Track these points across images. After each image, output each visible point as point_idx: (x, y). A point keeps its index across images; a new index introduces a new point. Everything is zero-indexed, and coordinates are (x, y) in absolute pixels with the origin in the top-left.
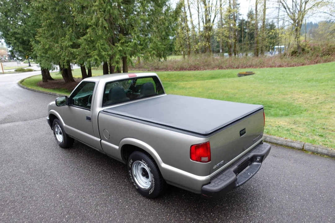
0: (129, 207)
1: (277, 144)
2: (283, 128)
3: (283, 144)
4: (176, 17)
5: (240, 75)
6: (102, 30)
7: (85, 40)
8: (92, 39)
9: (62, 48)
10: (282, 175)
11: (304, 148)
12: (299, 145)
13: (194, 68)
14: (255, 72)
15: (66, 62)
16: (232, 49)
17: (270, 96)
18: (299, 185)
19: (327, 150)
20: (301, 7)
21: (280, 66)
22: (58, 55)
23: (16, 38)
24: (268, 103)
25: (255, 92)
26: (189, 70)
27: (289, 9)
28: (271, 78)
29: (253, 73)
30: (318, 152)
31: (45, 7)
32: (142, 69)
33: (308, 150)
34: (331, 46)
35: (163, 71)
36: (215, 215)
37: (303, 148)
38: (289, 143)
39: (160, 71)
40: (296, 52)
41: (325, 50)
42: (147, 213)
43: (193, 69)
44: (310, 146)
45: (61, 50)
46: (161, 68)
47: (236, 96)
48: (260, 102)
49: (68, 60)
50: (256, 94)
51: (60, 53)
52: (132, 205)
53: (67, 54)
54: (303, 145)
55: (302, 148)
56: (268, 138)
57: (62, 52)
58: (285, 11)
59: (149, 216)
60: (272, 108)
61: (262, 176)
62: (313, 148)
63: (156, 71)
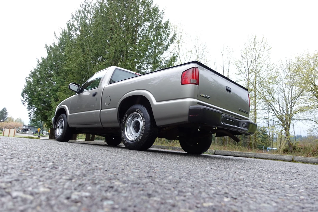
3: (272, 158)
12: (288, 157)
33: (298, 161)
54: (292, 157)
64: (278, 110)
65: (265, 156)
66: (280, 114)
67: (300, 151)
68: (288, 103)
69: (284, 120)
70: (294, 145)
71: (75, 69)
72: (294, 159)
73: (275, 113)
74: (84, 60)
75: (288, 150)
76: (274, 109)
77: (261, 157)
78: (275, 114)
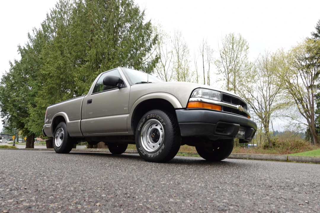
1: (262, 159)
11: (289, 159)
12: (283, 157)
19: (311, 157)
20: (266, 108)
27: (256, 110)
30: (302, 160)
31: (51, 75)
33: (293, 160)
34: (297, 142)
37: (287, 160)
38: (273, 157)
40: (267, 147)
41: (293, 145)
54: (287, 157)
55: (286, 159)
56: (252, 156)
58: (253, 110)
62: (297, 158)
64: (257, 108)
66: (259, 111)
67: (279, 147)
68: (266, 101)
69: (264, 117)
70: (273, 141)
71: (54, 73)
73: (254, 110)
74: (64, 63)
75: (268, 146)
76: (254, 107)
78: (255, 112)
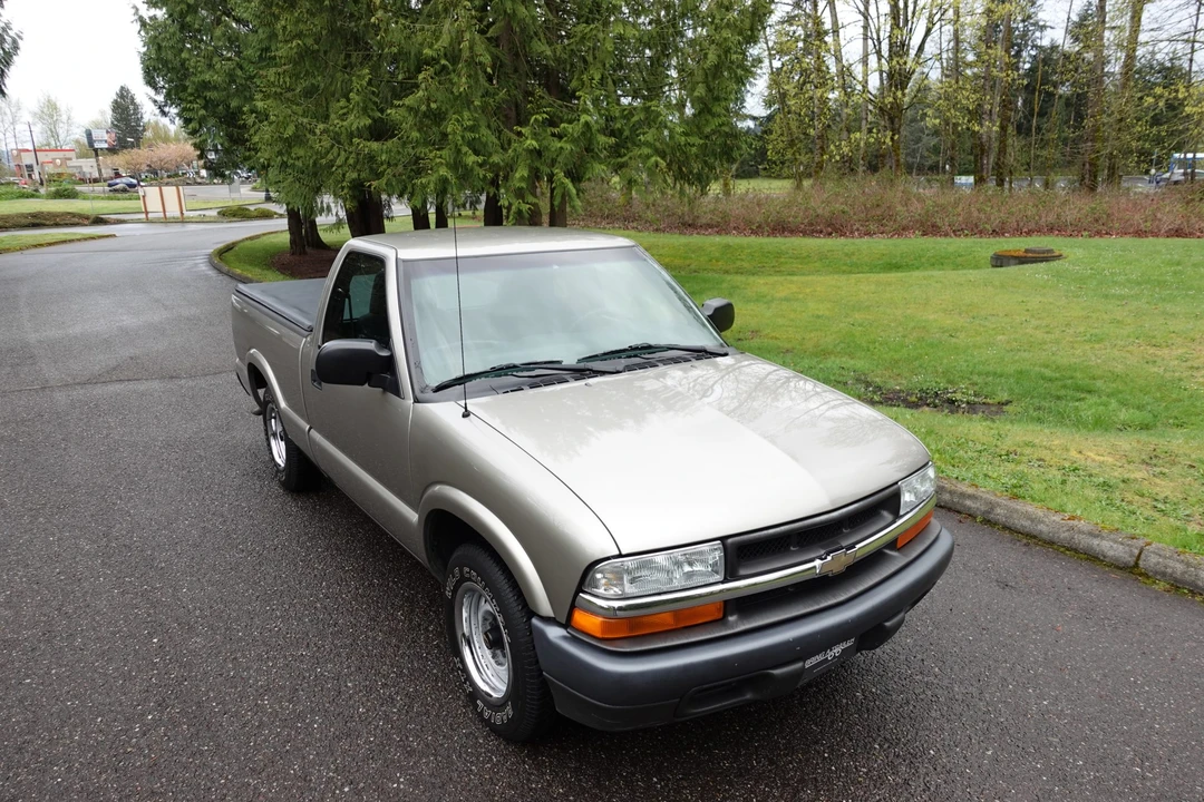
0: (368, 711)
1: (1035, 537)
2: (1091, 475)
3: (1056, 540)
4: (752, 29)
5: (1000, 261)
6: (469, 76)
7: (410, 109)
8: (433, 106)
9: (336, 139)
10: (1006, 661)
12: (1121, 548)
13: (829, 226)
14: (1065, 251)
15: (350, 188)
16: (991, 160)
17: (1097, 346)
18: (1060, 715)
21: (1178, 233)
22: (324, 161)
23: (207, 104)
24: (1078, 375)
25: (1036, 328)
26: (805, 233)
28: (1122, 278)
29: (1057, 254)
30: (1197, 586)
32: (635, 224)
33: (1156, 573)
35: (710, 234)
36: (667, 785)
37: (1136, 565)
38: (1082, 537)
39: (698, 233)
42: (418, 745)
43: (821, 232)
44: (1165, 558)
45: (333, 146)
46: (704, 221)
47: (954, 340)
48: (1047, 366)
49: (353, 180)
50: (1040, 335)
51: (330, 157)
52: (382, 705)
53: (351, 161)
54: (1136, 552)
55: (1132, 563)
56: (998, 511)
57: (335, 154)
59: (423, 754)
60: (1088, 396)
61: (919, 657)
62: (1180, 568)
63: (685, 234)
65: (1027, 523)
72: (1141, 563)
77: (1010, 522)
